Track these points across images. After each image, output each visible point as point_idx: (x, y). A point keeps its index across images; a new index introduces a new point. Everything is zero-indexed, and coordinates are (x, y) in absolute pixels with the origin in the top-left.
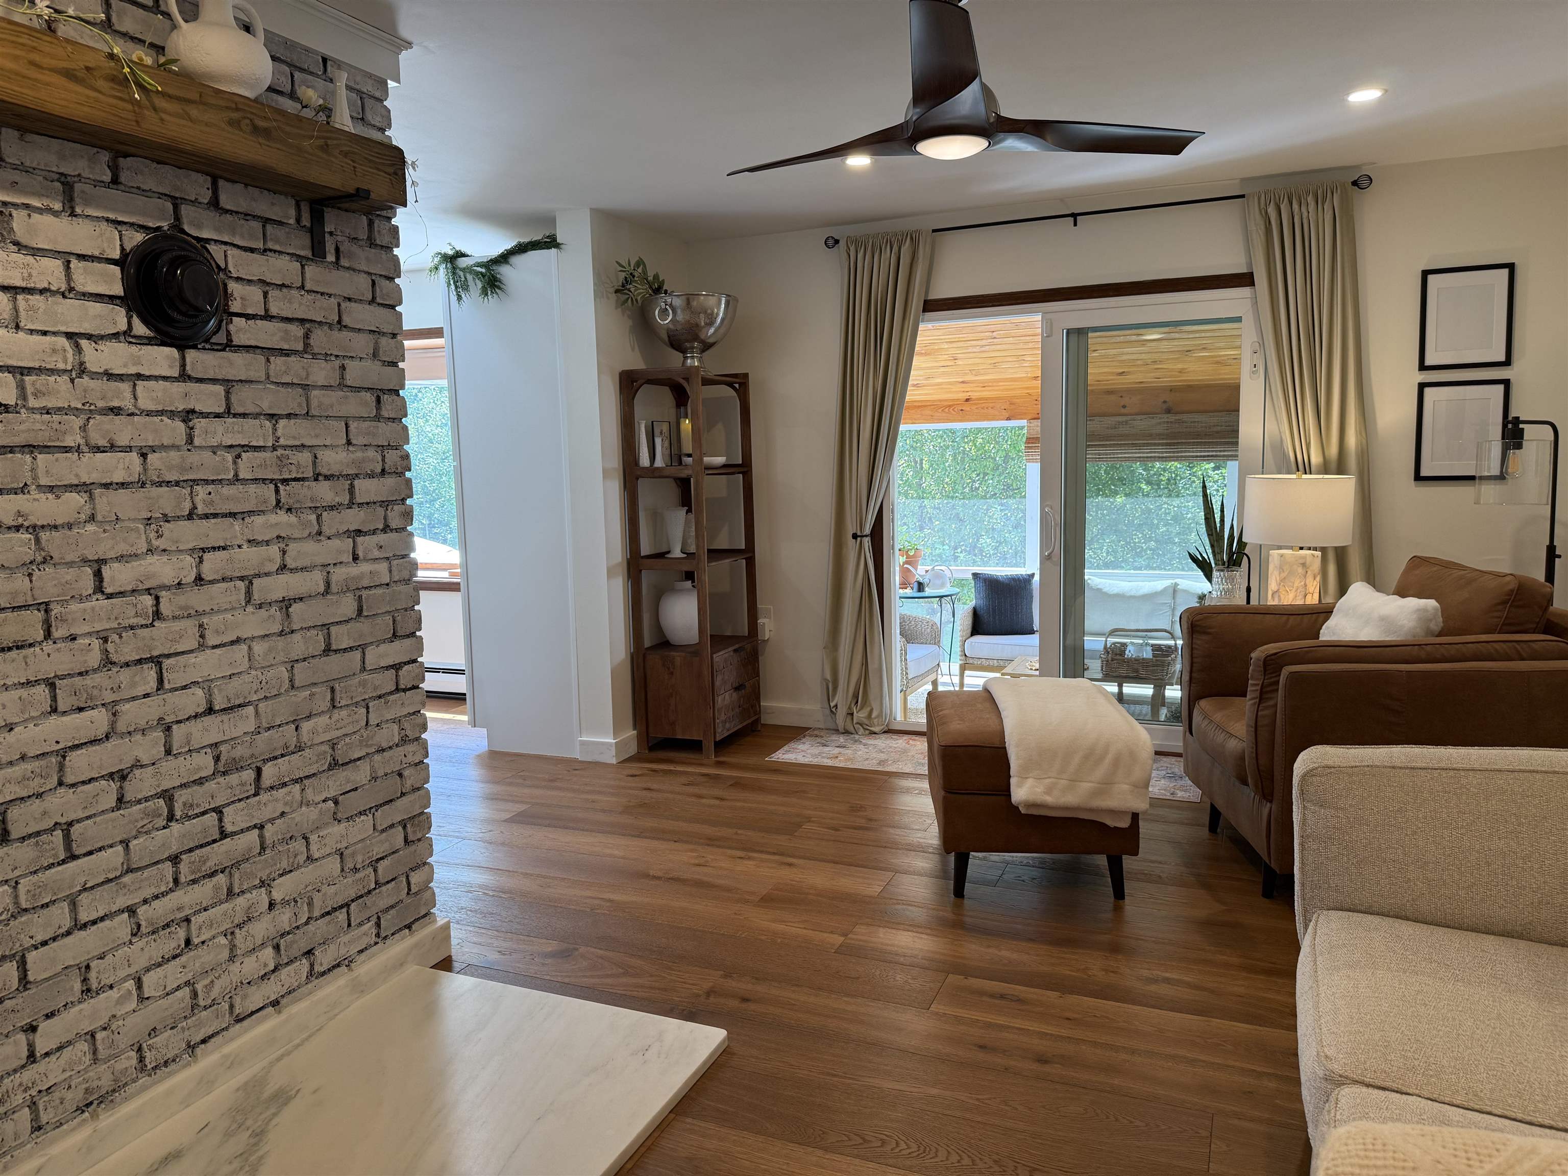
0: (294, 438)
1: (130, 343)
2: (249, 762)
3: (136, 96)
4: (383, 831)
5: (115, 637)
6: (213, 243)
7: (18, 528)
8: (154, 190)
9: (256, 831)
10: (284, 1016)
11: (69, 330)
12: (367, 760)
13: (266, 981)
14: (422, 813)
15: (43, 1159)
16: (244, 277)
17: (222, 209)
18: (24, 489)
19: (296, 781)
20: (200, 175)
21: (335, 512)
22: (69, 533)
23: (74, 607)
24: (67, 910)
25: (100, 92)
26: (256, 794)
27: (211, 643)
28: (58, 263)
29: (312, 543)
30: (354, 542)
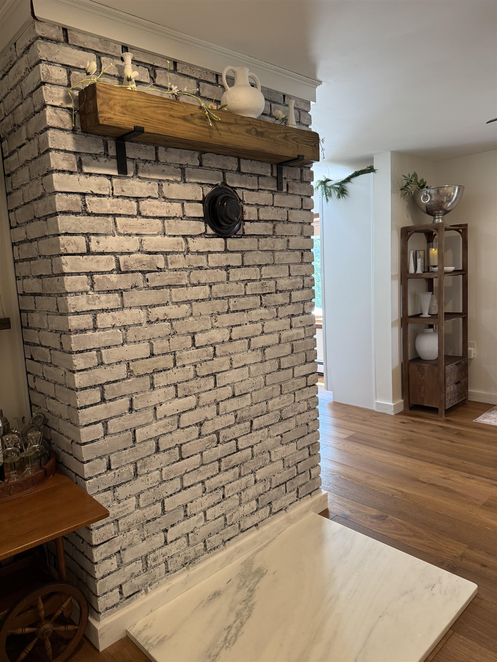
0: (268, 275)
1: (206, 237)
2: (248, 418)
3: (211, 124)
4: (300, 450)
5: (199, 365)
6: (238, 189)
7: (164, 320)
8: (215, 167)
9: (250, 449)
10: (259, 531)
11: (184, 234)
12: (294, 417)
13: (253, 515)
14: (317, 442)
15: (170, 586)
16: (250, 203)
17: (242, 172)
18: (166, 304)
19: (266, 427)
20: (233, 158)
21: (283, 307)
22: (183, 321)
23: (185, 353)
24: (179, 481)
25: (196, 125)
26: (251, 432)
27: (234, 367)
28: (180, 204)
29: (274, 321)
30: (291, 320)
